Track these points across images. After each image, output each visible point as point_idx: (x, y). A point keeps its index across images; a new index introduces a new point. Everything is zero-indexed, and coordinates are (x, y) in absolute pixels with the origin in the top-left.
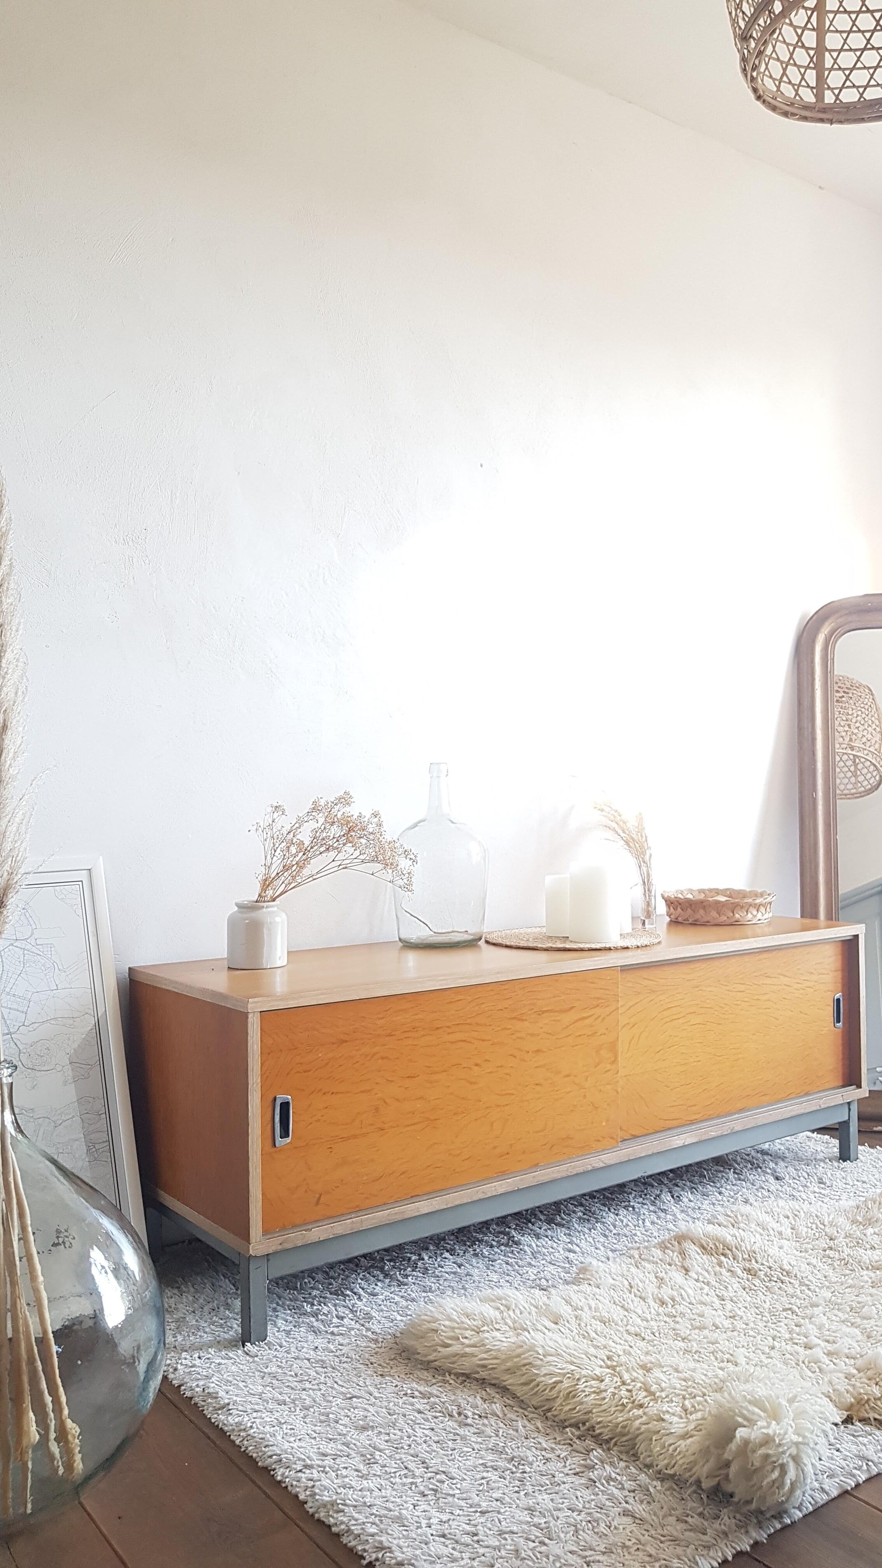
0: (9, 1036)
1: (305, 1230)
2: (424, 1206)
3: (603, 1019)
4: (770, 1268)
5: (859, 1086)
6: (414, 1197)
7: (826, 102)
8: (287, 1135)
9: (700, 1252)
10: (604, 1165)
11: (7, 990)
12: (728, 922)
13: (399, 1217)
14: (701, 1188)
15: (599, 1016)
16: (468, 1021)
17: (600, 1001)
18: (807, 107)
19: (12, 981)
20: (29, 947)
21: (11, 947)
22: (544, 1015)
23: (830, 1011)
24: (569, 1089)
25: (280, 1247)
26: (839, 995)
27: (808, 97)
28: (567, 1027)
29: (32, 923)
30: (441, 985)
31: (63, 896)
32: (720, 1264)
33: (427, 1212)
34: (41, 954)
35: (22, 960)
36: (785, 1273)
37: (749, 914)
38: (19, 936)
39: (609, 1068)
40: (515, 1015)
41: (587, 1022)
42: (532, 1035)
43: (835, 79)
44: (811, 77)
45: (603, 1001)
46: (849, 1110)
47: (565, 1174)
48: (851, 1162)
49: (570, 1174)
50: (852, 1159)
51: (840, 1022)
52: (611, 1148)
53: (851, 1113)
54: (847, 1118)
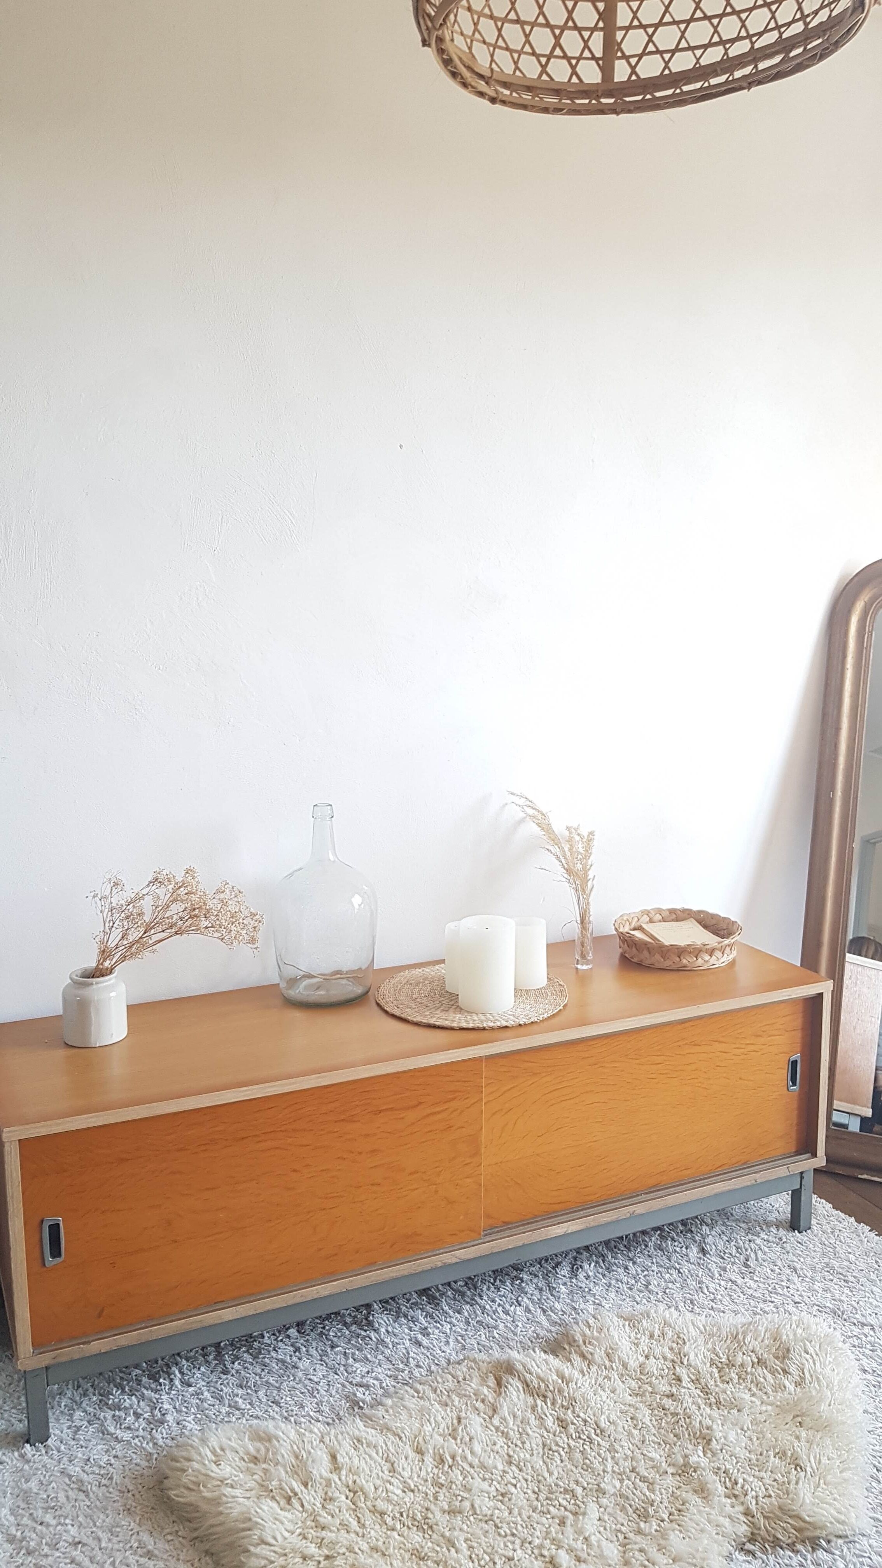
1: (83, 1343)
2: (228, 1314)
3: (462, 1111)
4: (585, 1421)
5: (814, 1155)
6: (217, 1304)
7: (616, 80)
8: (59, 1255)
9: (521, 1388)
10: (459, 1261)
12: (674, 967)
13: (199, 1325)
14: (610, 1258)
15: (457, 1109)
16: (283, 1129)
17: (457, 1094)
18: (587, 91)
22: (381, 1114)
23: (784, 1073)
24: (415, 1186)
25: (52, 1362)
26: (797, 1056)
27: (591, 74)
28: (413, 1124)
30: (244, 1096)
32: (534, 1408)
33: (231, 1318)
36: (598, 1431)
37: (700, 959)
39: (469, 1161)
40: (342, 1117)
41: (439, 1116)
42: (367, 1135)
43: (633, 42)
44: (597, 43)
45: (460, 1094)
46: (802, 1178)
47: (406, 1273)
48: (799, 1232)
49: (414, 1272)
50: (801, 1230)
51: (795, 1085)
52: (471, 1242)
53: (803, 1182)
54: (798, 1187)
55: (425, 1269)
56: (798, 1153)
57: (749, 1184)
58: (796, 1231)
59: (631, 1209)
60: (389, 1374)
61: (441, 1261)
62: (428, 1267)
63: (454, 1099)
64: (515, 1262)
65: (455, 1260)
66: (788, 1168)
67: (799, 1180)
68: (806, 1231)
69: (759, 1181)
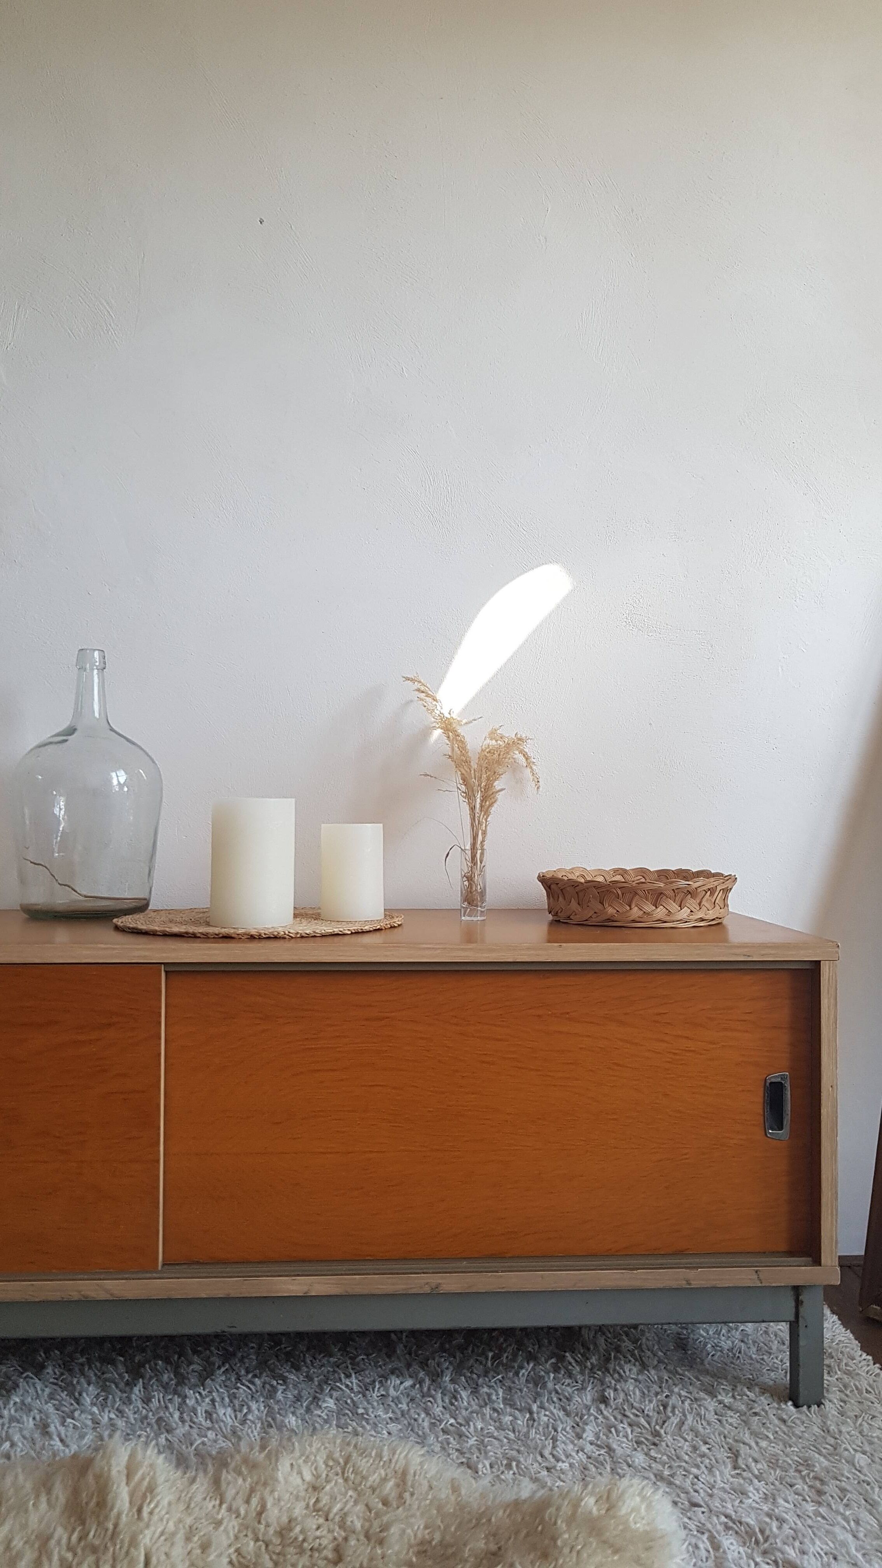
3: (123, 1049)
5: (817, 1261)
15: (114, 1044)
17: (115, 1019)
23: (752, 1103)
24: (42, 1157)
26: (782, 1075)
28: (39, 1053)
39: (137, 1135)
41: (84, 1050)
45: (121, 1020)
46: (798, 1303)
47: (18, 1297)
48: (796, 1406)
50: (801, 1402)
51: (781, 1128)
52: (137, 1272)
53: (801, 1310)
54: (792, 1318)
55: (50, 1298)
56: (791, 1253)
57: (674, 1285)
58: (790, 1403)
59: (434, 1280)
61: (79, 1292)
62: (56, 1296)
63: (110, 1025)
64: (227, 1329)
65: (103, 1296)
66: (757, 1272)
67: (793, 1304)
68: (809, 1407)
69: (695, 1284)
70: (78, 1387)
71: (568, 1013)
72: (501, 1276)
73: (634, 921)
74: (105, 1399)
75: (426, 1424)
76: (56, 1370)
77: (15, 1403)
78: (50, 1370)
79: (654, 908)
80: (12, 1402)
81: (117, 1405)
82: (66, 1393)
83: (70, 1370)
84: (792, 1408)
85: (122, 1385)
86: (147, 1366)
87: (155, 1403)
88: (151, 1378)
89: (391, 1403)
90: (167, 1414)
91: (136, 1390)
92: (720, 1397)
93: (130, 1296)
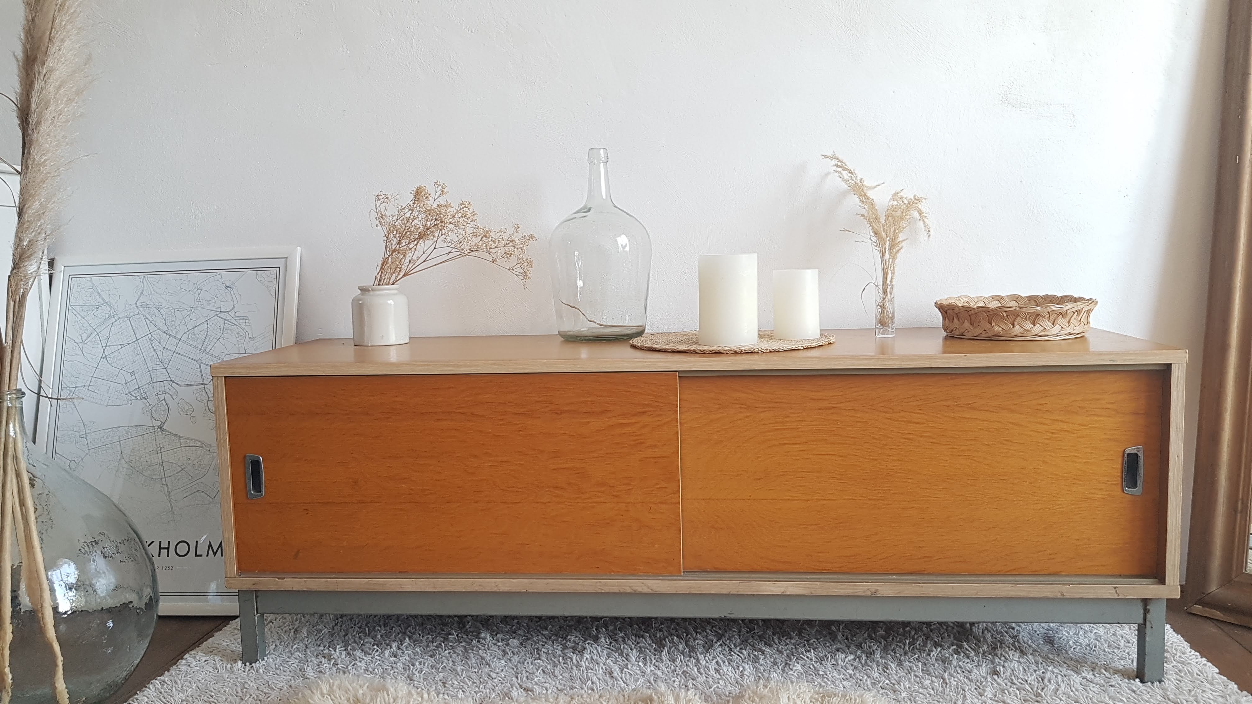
0: (203, 386)
2: (408, 584)
3: (654, 429)
5: (1161, 582)
6: (403, 573)
8: (260, 491)
11: (208, 350)
15: (648, 425)
16: (461, 411)
17: (648, 409)
19: (212, 344)
20: (229, 318)
21: (216, 317)
22: (563, 415)
23: (1116, 468)
24: (602, 499)
26: (1137, 448)
28: (599, 432)
29: (235, 299)
31: (262, 279)
33: (410, 590)
34: (237, 324)
35: (222, 328)
38: (223, 309)
39: (663, 486)
40: (523, 411)
41: (627, 430)
42: (548, 434)
45: (651, 409)
46: (1146, 611)
47: (591, 590)
48: (1142, 682)
49: (600, 591)
50: (1146, 680)
51: (1135, 486)
52: (668, 576)
53: (1148, 616)
54: (1141, 621)
55: (612, 591)
56: (1141, 576)
57: (1051, 595)
58: (1137, 680)
59: (873, 587)
60: (559, 688)
61: (631, 587)
63: (644, 413)
64: (727, 615)
65: (646, 590)
66: (1115, 588)
67: (1142, 611)
68: (1152, 683)
69: (1067, 595)
70: (625, 651)
71: (969, 404)
72: (922, 587)
73: (1016, 336)
74: (645, 659)
75: (869, 683)
76: (607, 640)
77: (587, 659)
78: (603, 640)
79: (1032, 326)
80: (585, 658)
81: (653, 663)
82: (617, 654)
83: (616, 641)
84: (1139, 684)
85: (652, 651)
86: (667, 639)
87: (678, 663)
88: (670, 648)
89: (841, 669)
90: (689, 668)
91: (664, 653)
92: (1083, 674)
93: (664, 591)
